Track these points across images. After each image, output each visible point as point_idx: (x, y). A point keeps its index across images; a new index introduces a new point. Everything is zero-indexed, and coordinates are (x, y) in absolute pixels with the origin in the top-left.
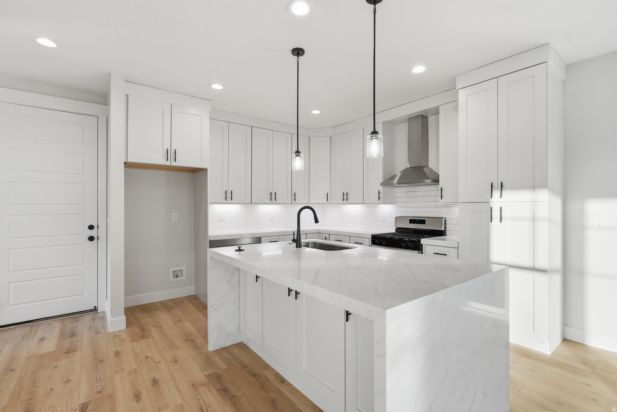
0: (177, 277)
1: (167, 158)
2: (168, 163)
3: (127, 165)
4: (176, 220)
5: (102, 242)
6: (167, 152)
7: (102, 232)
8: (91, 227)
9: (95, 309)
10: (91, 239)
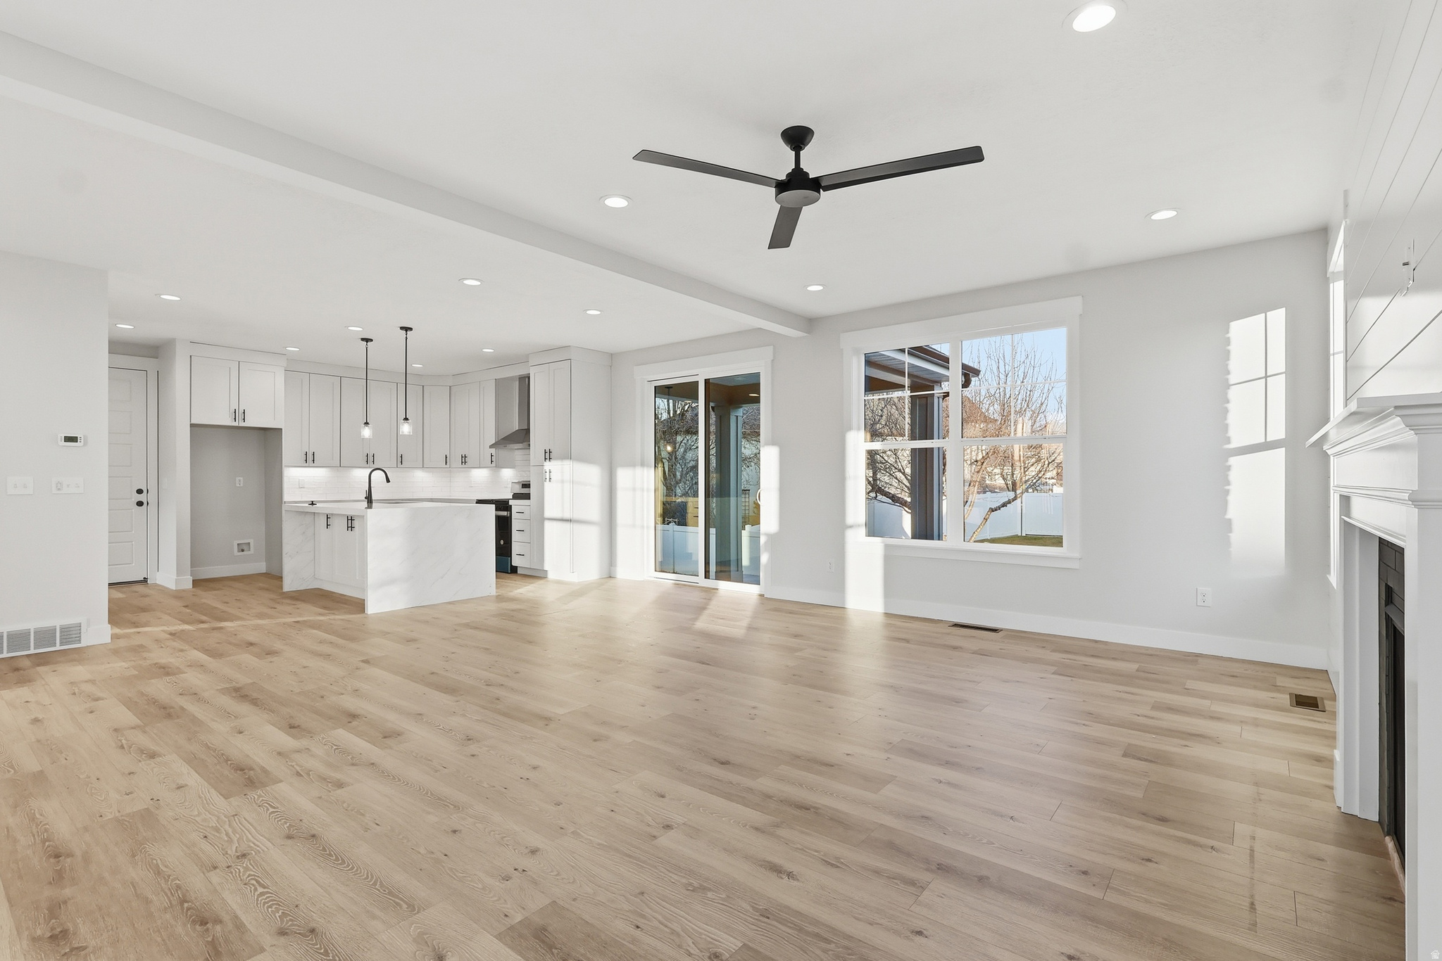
0: (243, 551)
1: (235, 419)
2: (236, 424)
3: (192, 425)
4: (242, 485)
5: (153, 508)
6: (235, 412)
7: (152, 498)
8: (140, 492)
9: (145, 580)
10: (140, 504)
